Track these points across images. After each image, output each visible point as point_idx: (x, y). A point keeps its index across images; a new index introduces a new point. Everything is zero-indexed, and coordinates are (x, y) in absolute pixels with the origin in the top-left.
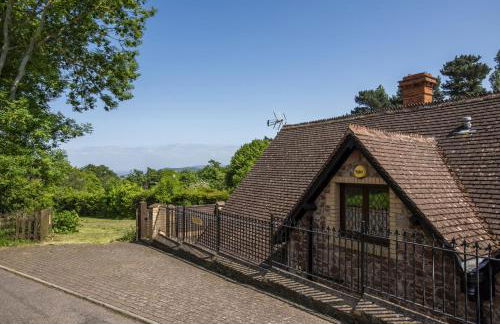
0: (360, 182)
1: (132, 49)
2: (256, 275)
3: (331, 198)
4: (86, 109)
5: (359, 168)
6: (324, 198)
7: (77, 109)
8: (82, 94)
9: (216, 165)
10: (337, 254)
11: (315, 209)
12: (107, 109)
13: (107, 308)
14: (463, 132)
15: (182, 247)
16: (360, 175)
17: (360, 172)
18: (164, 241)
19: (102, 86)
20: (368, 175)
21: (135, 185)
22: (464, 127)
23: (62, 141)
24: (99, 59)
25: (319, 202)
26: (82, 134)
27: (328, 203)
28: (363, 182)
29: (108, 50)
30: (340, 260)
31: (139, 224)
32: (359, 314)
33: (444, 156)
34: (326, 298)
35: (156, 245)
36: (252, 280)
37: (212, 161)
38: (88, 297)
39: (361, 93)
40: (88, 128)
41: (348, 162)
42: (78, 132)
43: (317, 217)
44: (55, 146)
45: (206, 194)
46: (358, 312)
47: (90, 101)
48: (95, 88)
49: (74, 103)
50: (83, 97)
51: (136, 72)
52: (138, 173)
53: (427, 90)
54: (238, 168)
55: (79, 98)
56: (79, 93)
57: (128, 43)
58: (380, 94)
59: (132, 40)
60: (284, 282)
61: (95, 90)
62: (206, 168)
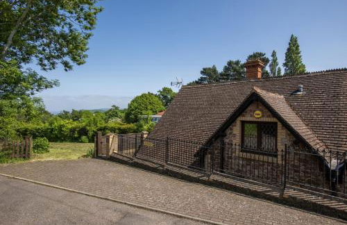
0: (257, 120)
1: (88, 32)
2: (202, 177)
3: (236, 129)
4: (50, 69)
5: (258, 112)
6: (231, 129)
7: (44, 69)
8: (48, 59)
9: (117, 108)
10: (241, 162)
11: (226, 135)
12: (66, 70)
13: (129, 205)
14: (299, 93)
15: (136, 160)
16: (258, 116)
17: (258, 114)
18: (118, 157)
19: (64, 54)
20: (263, 116)
21: (71, 120)
22: (299, 91)
23: (37, 90)
24: (63, 36)
25: (228, 132)
26: (52, 87)
27: (234, 132)
28: (259, 120)
29: (71, 31)
30: (243, 165)
31: (97, 146)
32: (287, 197)
33: (291, 106)
34: (260, 189)
35: (112, 159)
36: (200, 180)
37: (114, 106)
38: (109, 198)
39: (204, 69)
40: (56, 83)
41: (249, 108)
42: (49, 85)
43: (227, 141)
44: (32, 94)
45: (120, 126)
46: (285, 196)
47: (53, 64)
48: (58, 56)
49: (42, 64)
50: (49, 61)
51: (87, 47)
52: (66, 113)
53: (259, 69)
54: (133, 110)
55: (46, 62)
56: (46, 59)
57: (86, 28)
58: (214, 70)
59: (89, 26)
60: (225, 180)
61: (58, 57)
62: (111, 110)
